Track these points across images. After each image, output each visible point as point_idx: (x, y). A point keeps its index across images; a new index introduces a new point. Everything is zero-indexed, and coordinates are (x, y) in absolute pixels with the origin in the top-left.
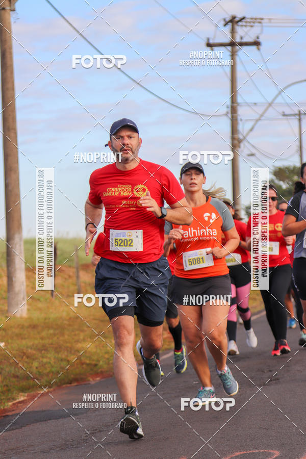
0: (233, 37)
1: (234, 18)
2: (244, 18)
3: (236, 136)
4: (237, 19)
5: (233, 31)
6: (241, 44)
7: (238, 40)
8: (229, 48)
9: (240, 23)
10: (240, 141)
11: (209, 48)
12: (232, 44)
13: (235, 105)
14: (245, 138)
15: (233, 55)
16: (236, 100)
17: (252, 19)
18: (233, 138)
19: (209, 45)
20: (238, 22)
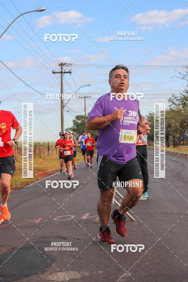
0: (62, 70)
1: (62, 63)
2: (65, 64)
3: (63, 104)
5: (62, 68)
6: (65, 73)
8: (60, 74)
9: (64, 65)
10: (64, 106)
12: (61, 72)
14: (66, 105)
15: (62, 76)
16: (63, 92)
18: (62, 105)
19: (53, 72)
20: (63, 65)
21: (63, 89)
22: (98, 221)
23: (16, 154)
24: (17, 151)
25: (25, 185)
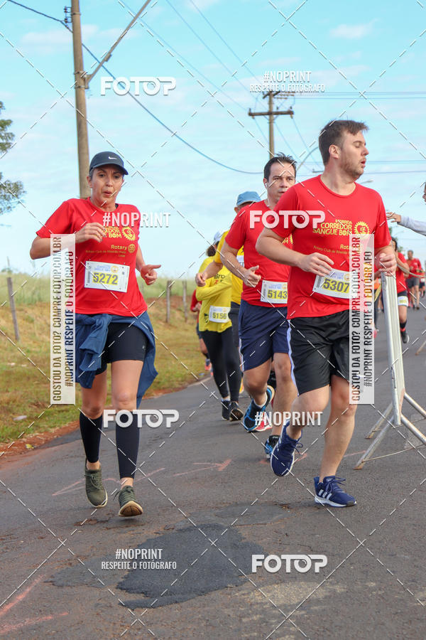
0: (270, 107)
1: (271, 92)
2: (279, 92)
4: (273, 93)
5: (270, 103)
6: (278, 113)
7: (274, 110)
8: (268, 117)
9: (276, 96)
11: (251, 117)
12: (270, 113)
15: (271, 122)
17: (286, 92)
19: (251, 114)
20: (274, 95)
22: (362, 465)
23: (169, 309)
24: (169, 303)
25: (191, 382)
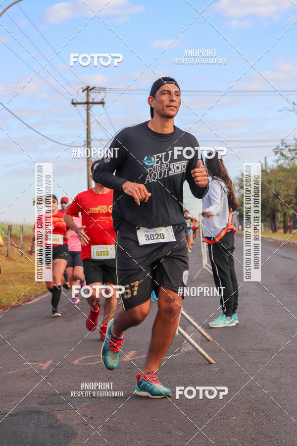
0: (88, 99)
1: (88, 87)
2: (94, 88)
4: (90, 88)
5: (88, 95)
6: (93, 103)
7: (91, 101)
8: (86, 105)
9: (92, 91)
11: (73, 105)
12: (87, 103)
13: (89, 140)
15: (88, 109)
16: (90, 137)
17: (99, 88)
18: (88, 161)
19: (73, 103)
20: (91, 90)
21: (90, 132)
24: (9, 242)
